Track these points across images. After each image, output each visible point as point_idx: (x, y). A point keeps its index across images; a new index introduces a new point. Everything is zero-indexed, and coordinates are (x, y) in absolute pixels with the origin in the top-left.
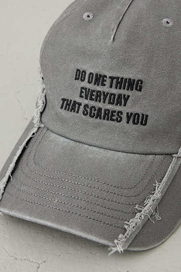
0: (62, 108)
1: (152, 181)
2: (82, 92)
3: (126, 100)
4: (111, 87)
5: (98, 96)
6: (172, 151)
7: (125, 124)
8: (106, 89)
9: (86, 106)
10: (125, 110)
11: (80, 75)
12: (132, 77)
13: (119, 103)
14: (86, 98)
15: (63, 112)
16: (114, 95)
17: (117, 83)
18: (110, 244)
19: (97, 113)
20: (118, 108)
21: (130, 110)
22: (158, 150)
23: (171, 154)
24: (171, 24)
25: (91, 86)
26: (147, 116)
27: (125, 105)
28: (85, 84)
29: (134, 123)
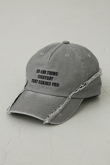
2: (38, 76)
3: (52, 78)
4: (48, 74)
5: (44, 77)
6: (67, 96)
7: (52, 86)
8: (46, 75)
9: (40, 81)
10: (52, 82)
11: (38, 71)
12: (54, 71)
13: (50, 79)
14: (40, 78)
15: (32, 83)
16: (49, 77)
17: (50, 73)
18: (44, 120)
19: (43, 83)
20: (50, 81)
21: (53, 82)
22: (62, 95)
24: (68, 56)
25: (42, 74)
26: (59, 84)
27: (52, 80)
28: (40, 74)
29: (54, 86)
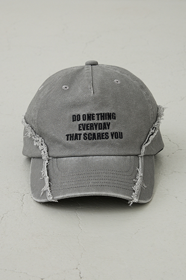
0: (68, 140)
1: (135, 168)
2: (80, 127)
3: (109, 126)
4: (98, 119)
5: (92, 126)
6: (138, 153)
7: (111, 139)
8: (96, 121)
9: (85, 134)
10: (109, 131)
11: (76, 118)
12: (109, 112)
13: (105, 128)
14: (84, 129)
15: (70, 142)
16: (101, 124)
17: (101, 116)
19: (93, 137)
20: (105, 131)
21: (112, 131)
22: (131, 153)
23: (137, 155)
24: (119, 82)
25: (86, 122)
26: (122, 133)
27: (108, 129)
28: (81, 122)
29: (116, 138)
